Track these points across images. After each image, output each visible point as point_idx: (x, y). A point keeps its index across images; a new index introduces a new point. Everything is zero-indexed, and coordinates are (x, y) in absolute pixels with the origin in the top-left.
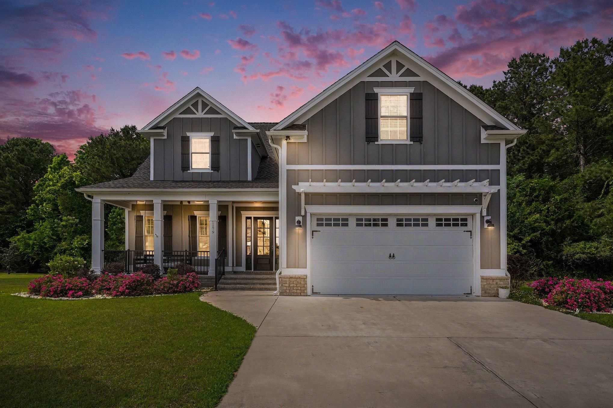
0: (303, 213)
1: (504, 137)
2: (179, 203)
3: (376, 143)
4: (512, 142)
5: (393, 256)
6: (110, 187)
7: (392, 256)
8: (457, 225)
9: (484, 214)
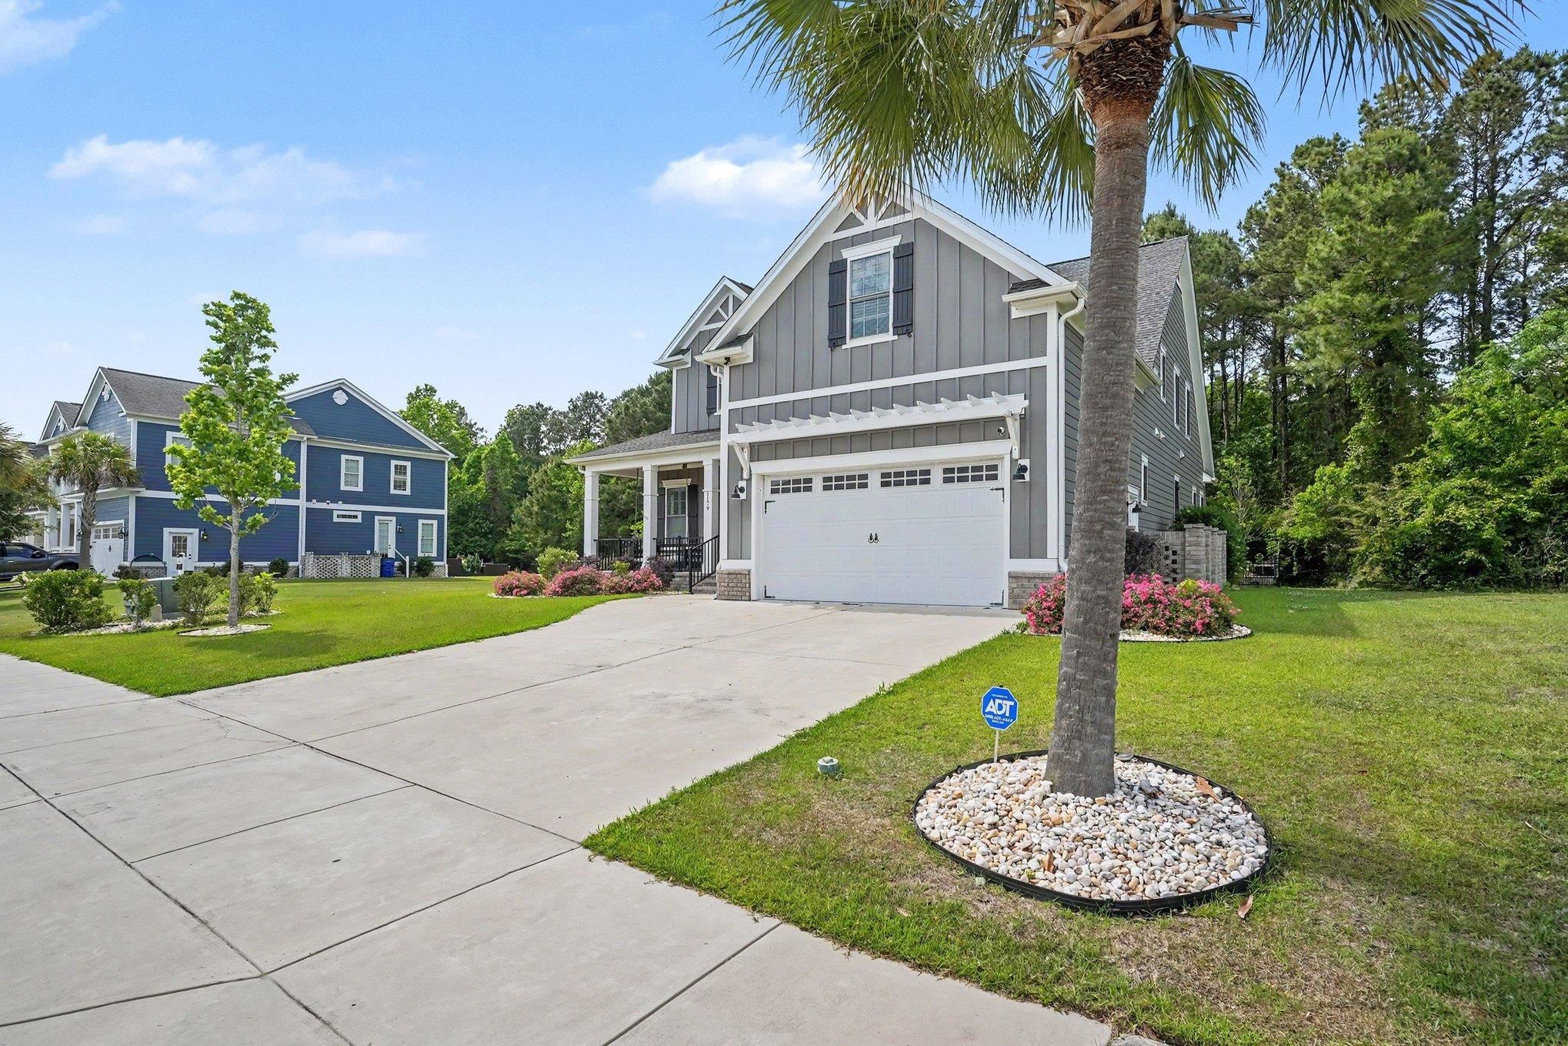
0: (745, 476)
1: (1054, 299)
2: (681, 467)
3: (844, 347)
4: (1074, 306)
5: (876, 539)
6: (630, 450)
7: (874, 537)
8: (980, 478)
9: (1016, 455)
